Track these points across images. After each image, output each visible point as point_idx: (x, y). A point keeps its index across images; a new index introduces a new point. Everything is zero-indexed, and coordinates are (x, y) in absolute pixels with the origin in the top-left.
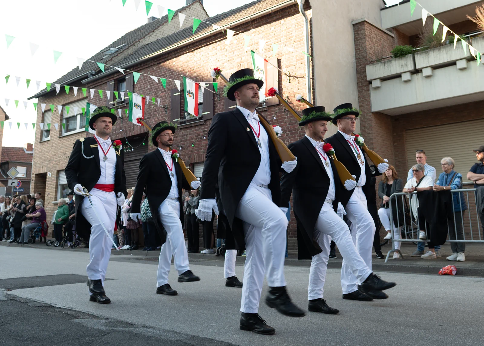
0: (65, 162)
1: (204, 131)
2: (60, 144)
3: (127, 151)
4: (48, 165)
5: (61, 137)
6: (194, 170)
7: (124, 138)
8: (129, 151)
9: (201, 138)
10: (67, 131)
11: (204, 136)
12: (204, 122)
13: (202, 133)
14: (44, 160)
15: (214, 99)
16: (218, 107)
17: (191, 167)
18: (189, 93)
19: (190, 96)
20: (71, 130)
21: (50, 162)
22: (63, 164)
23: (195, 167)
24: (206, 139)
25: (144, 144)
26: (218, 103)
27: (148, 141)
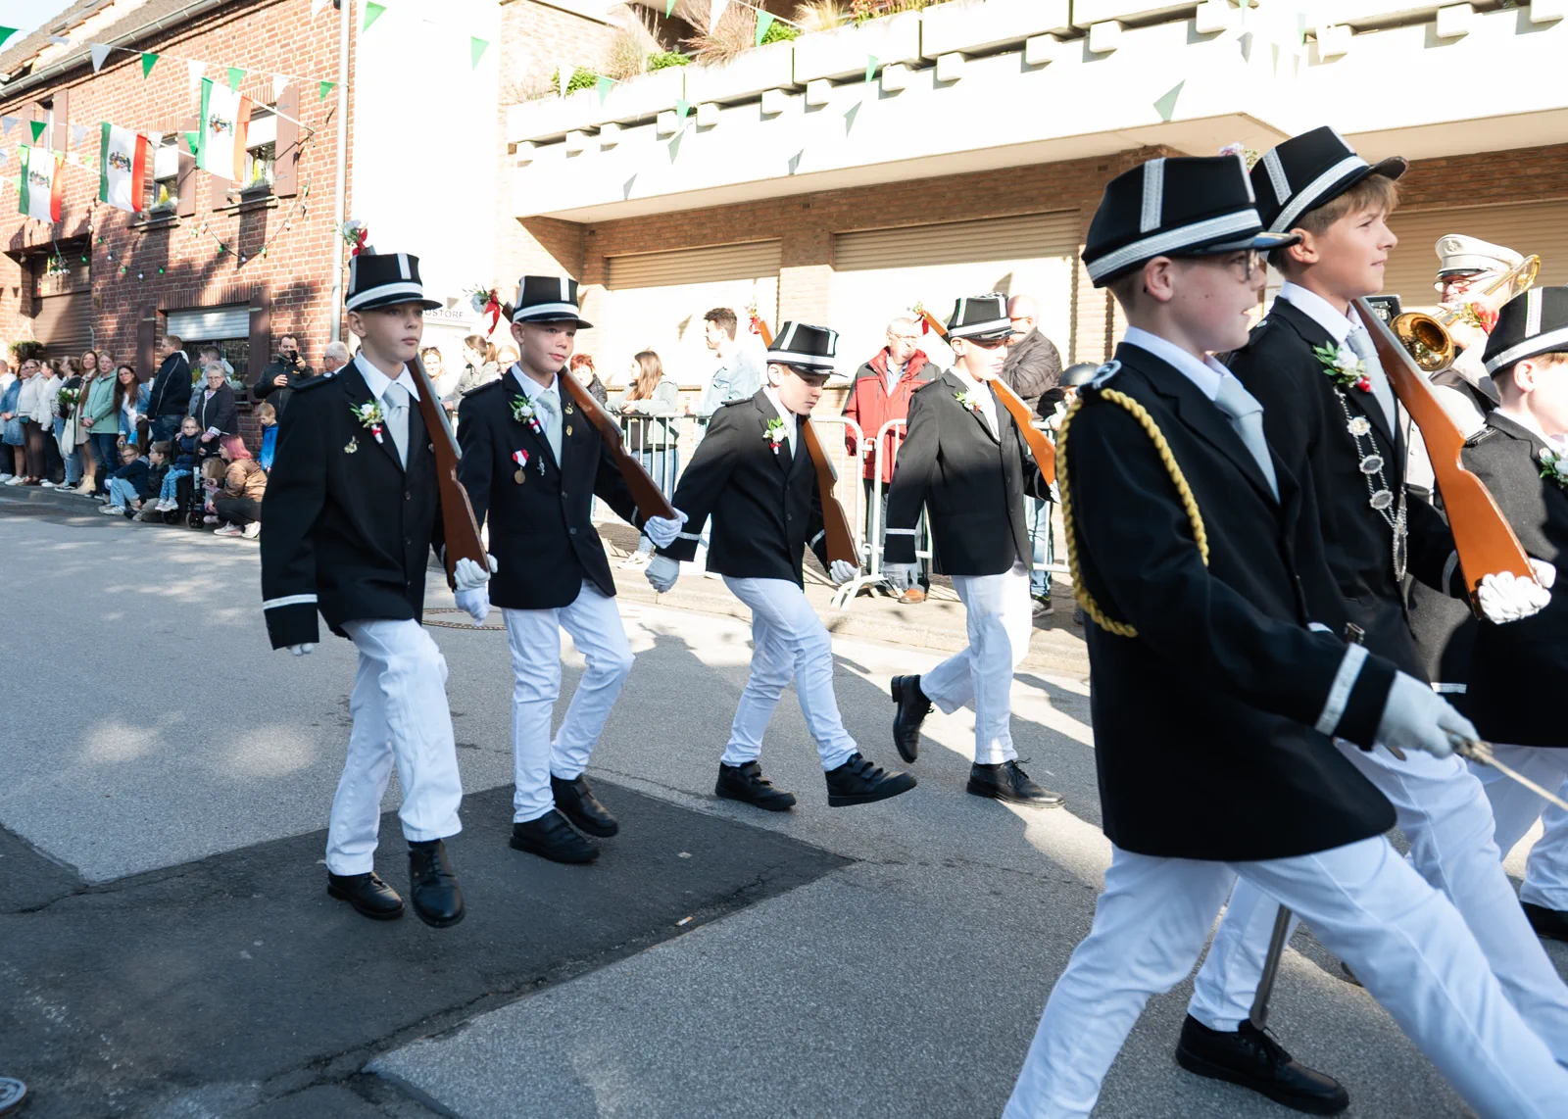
6: (166, 325)
19: (118, 167)
23: (168, 319)
25: (84, 259)
26: (204, 179)
27: (91, 254)
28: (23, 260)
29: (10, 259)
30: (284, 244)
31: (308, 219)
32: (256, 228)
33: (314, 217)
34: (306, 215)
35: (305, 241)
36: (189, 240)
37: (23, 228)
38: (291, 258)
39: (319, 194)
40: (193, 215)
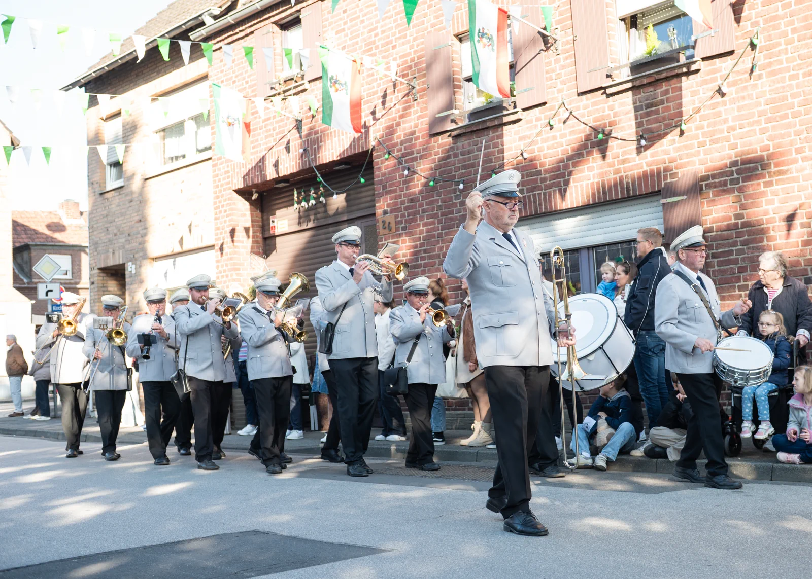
1: (521, 139)
4: (127, 247)
5: (150, 177)
7: (312, 168)
9: (516, 156)
11: (523, 151)
12: (523, 114)
13: (517, 144)
14: (115, 235)
16: (559, 71)
18: (482, 36)
19: (485, 46)
21: (130, 238)
25: (362, 180)
26: (557, 61)
27: (373, 173)
28: (255, 196)
29: (240, 198)
30: (718, 114)
31: (760, 77)
32: (662, 102)
33: (774, 73)
34: (756, 72)
35: (759, 104)
36: (538, 135)
37: (263, 159)
38: (733, 129)
39: (779, 44)
40: (545, 104)
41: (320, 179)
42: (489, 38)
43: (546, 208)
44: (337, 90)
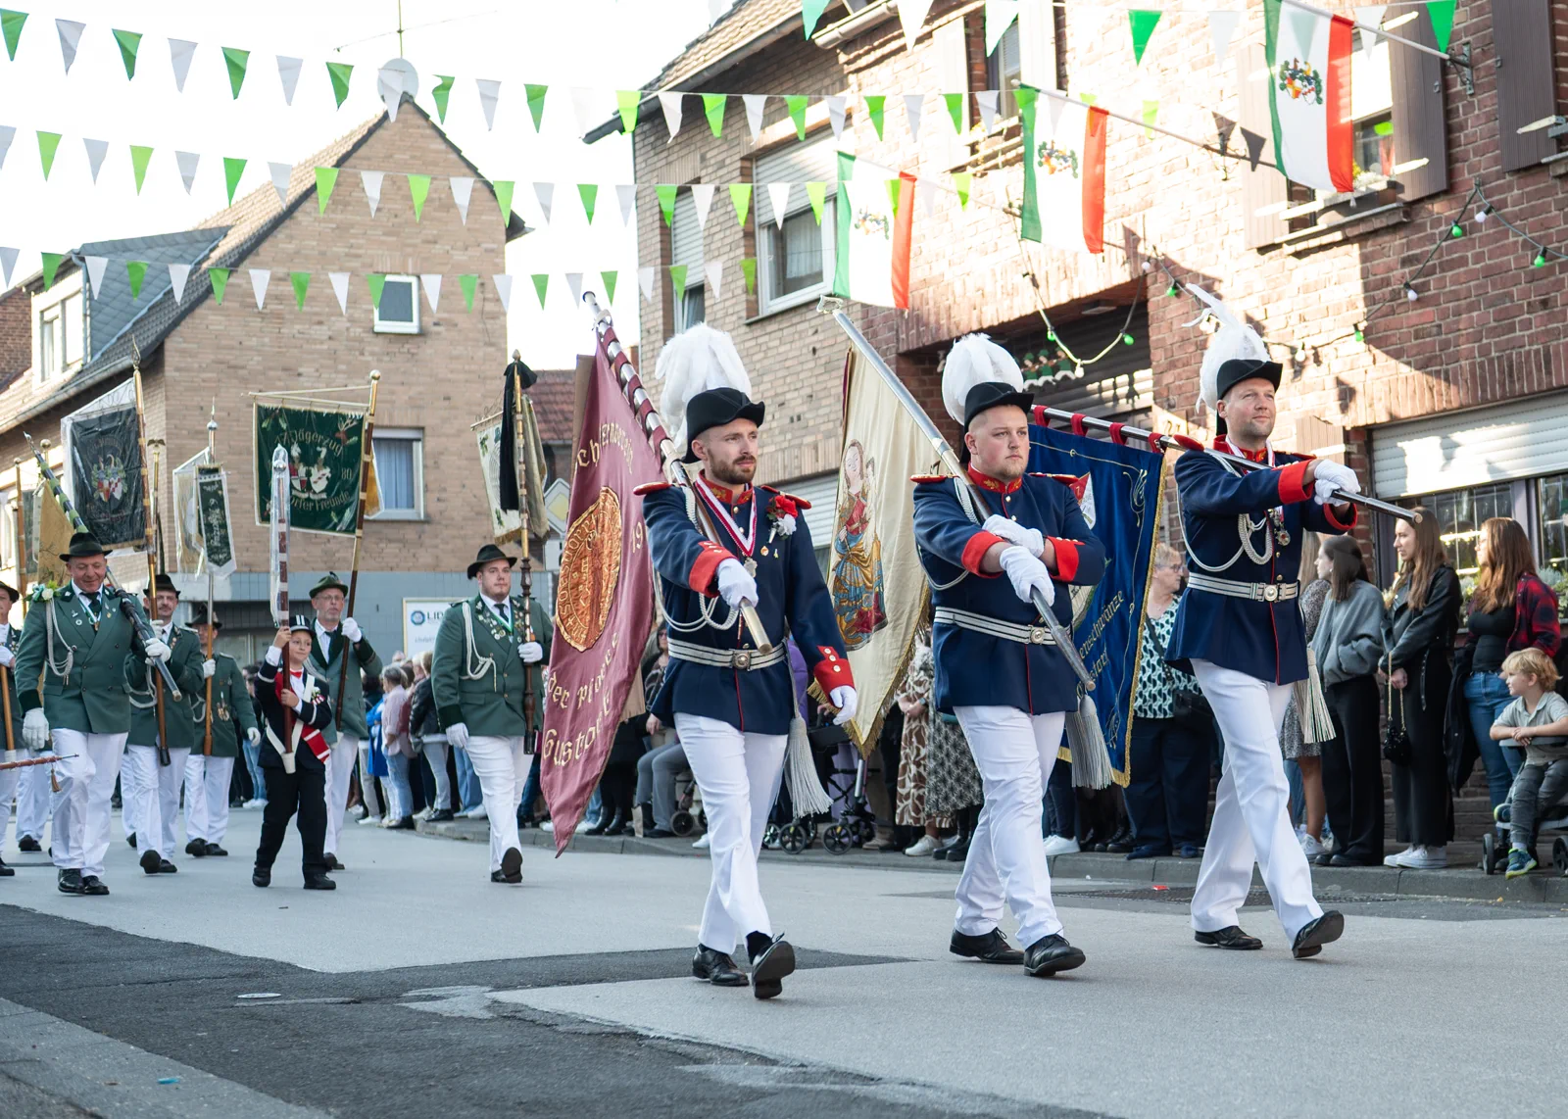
0: (786, 444)
1: (1406, 262)
2: (756, 358)
3: (1059, 376)
5: (756, 321)
6: (1372, 461)
7: (1037, 313)
8: (1065, 378)
9: (1395, 295)
10: (785, 284)
11: (1408, 286)
12: (1407, 214)
13: (1398, 273)
15: (1446, 86)
16: (1470, 130)
17: (1354, 449)
18: (1294, 77)
19: (1297, 94)
20: (798, 284)
22: (780, 454)
23: (1377, 445)
24: (1418, 300)
25: (1129, 339)
26: (1468, 109)
27: (1146, 326)
29: (914, 369)
36: (1436, 254)
40: (1446, 193)
41: (1052, 336)
42: (1308, 79)
43: (1449, 402)
44: (1053, 171)
